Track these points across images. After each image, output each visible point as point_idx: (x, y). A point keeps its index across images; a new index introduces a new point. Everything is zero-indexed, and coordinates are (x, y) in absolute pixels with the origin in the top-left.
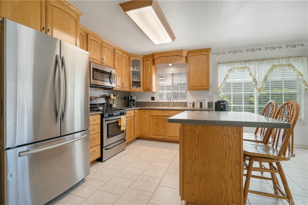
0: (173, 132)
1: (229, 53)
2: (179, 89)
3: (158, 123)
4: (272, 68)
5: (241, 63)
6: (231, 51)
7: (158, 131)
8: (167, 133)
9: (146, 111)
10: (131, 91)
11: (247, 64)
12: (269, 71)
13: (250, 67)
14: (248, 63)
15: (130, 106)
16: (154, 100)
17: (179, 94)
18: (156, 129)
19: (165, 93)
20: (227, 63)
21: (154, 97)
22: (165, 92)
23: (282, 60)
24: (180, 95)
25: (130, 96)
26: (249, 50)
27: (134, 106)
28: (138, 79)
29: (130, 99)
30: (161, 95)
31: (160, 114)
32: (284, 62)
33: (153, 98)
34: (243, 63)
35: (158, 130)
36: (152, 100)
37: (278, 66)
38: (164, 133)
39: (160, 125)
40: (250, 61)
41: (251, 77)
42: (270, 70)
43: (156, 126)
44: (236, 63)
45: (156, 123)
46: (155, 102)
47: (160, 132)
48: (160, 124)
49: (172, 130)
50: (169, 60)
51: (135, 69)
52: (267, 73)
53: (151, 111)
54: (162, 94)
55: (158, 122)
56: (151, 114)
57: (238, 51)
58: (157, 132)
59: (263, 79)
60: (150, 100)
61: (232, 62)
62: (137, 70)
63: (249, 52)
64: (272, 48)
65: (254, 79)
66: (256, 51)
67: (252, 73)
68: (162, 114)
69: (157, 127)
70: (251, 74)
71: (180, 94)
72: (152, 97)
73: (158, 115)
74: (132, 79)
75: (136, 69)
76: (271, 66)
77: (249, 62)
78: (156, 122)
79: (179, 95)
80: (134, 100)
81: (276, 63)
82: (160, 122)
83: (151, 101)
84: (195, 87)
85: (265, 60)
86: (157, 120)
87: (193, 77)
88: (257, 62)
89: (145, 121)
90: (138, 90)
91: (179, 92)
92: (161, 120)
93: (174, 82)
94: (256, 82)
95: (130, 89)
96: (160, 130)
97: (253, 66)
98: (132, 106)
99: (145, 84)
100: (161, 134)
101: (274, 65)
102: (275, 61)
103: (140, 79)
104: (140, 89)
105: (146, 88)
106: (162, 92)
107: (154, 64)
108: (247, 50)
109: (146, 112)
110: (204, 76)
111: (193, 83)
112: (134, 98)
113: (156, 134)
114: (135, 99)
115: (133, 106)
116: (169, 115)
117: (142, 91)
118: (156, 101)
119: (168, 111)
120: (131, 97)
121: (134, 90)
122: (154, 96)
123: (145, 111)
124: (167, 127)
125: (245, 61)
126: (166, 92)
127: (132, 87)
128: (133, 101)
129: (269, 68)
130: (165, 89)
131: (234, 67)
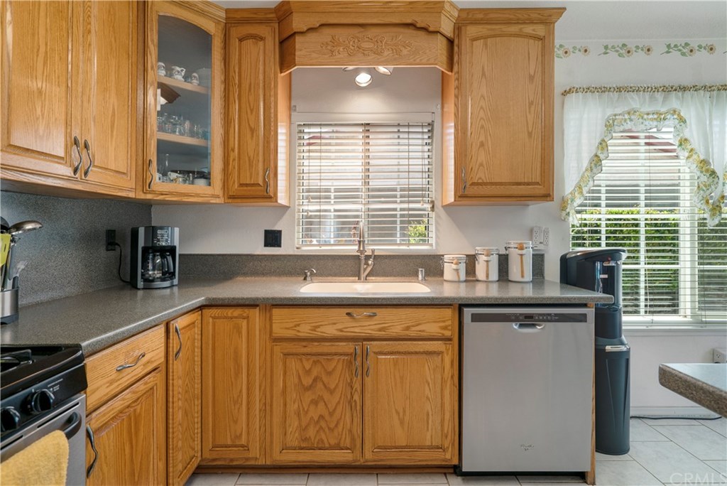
0: (402, 423)
1: (606, 53)
2: (395, 196)
3: (315, 380)
5: (651, 97)
6: (613, 47)
7: (318, 422)
8: (368, 433)
9: (247, 311)
10: (149, 196)
11: (674, 102)
14: (677, 98)
15: (140, 284)
16: (279, 245)
17: (395, 216)
18: (306, 413)
19: (332, 214)
20: (603, 90)
21: (280, 232)
22: (332, 208)
24: (402, 222)
25: (147, 229)
26: (676, 46)
27: (167, 284)
28: (192, 134)
29: (141, 243)
30: (311, 223)
31: (330, 331)
33: (273, 238)
34: (659, 96)
35: (321, 417)
36: (267, 245)
38: (350, 431)
39: (332, 392)
40: (684, 89)
43: (309, 396)
44: (634, 95)
45: (307, 381)
46: (285, 256)
47: (331, 430)
48: (332, 386)
49: (398, 413)
50: (371, 45)
51: (180, 77)
53: (276, 311)
54: (320, 217)
55: (315, 373)
56: (278, 330)
57: (637, 47)
58: (311, 432)
60: (257, 247)
61: (619, 90)
62: (188, 86)
63: (675, 54)
66: (698, 54)
68: (340, 326)
69: (315, 402)
71: (402, 216)
72: (267, 232)
73: (318, 333)
74: (161, 129)
75: (186, 78)
77: (680, 94)
78: (308, 372)
79: (395, 222)
80: (172, 250)
82: (329, 374)
83: (260, 249)
84: (492, 184)
86: (315, 362)
87: (482, 138)
88: (708, 94)
89: (238, 373)
90: (198, 195)
91: (395, 210)
92: (334, 363)
93: (372, 162)
95: (145, 184)
96: (331, 414)
98: (158, 284)
99: (234, 164)
100: (333, 442)
103: (205, 136)
104: (209, 190)
105: (241, 185)
106: (317, 208)
107: (286, 59)
108: (669, 46)
109: (247, 318)
110: (530, 134)
111: (481, 165)
112: (173, 236)
113: (306, 439)
114: (176, 243)
115: (163, 280)
116: (380, 330)
117: (217, 201)
118: (291, 253)
119: (374, 310)
120: (152, 231)
121: (171, 193)
122: (276, 228)
123: (237, 312)
124: (368, 396)
125: (668, 90)
126: (335, 211)
127: (157, 176)
128: (163, 257)
130: (332, 195)
131: (626, 109)
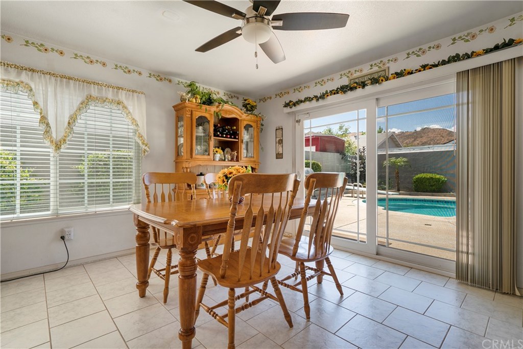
4: (87, 101)
5: (5, 70)
11: (24, 77)
12: (81, 106)
13: (33, 87)
14: (27, 75)
23: (106, 90)
26: (33, 43)
32: (110, 94)
34: (12, 71)
37: (99, 101)
40: (33, 70)
41: (36, 110)
42: (82, 104)
52: (75, 109)
59: (67, 120)
64: (87, 60)
65: (44, 119)
66: (50, 54)
67: (39, 103)
70: (35, 103)
76: (85, 97)
77: (30, 73)
81: (94, 91)
85: (70, 78)
88: (53, 79)
94: (48, 124)
97: (41, 85)
101: (91, 96)
102: (92, 88)
108: (27, 42)
125: (19, 68)
129: (80, 100)
